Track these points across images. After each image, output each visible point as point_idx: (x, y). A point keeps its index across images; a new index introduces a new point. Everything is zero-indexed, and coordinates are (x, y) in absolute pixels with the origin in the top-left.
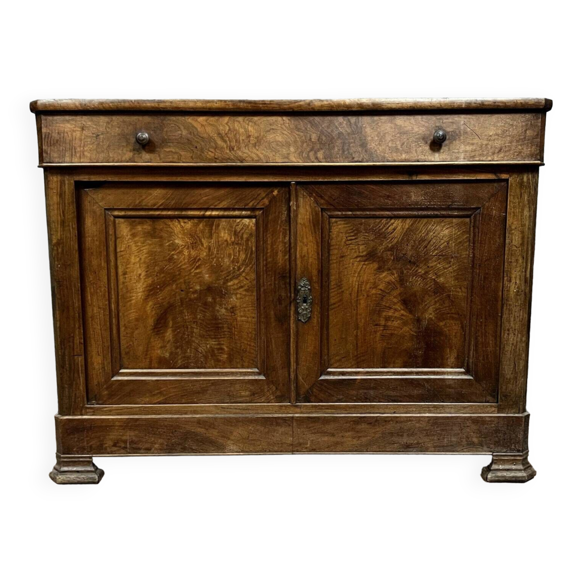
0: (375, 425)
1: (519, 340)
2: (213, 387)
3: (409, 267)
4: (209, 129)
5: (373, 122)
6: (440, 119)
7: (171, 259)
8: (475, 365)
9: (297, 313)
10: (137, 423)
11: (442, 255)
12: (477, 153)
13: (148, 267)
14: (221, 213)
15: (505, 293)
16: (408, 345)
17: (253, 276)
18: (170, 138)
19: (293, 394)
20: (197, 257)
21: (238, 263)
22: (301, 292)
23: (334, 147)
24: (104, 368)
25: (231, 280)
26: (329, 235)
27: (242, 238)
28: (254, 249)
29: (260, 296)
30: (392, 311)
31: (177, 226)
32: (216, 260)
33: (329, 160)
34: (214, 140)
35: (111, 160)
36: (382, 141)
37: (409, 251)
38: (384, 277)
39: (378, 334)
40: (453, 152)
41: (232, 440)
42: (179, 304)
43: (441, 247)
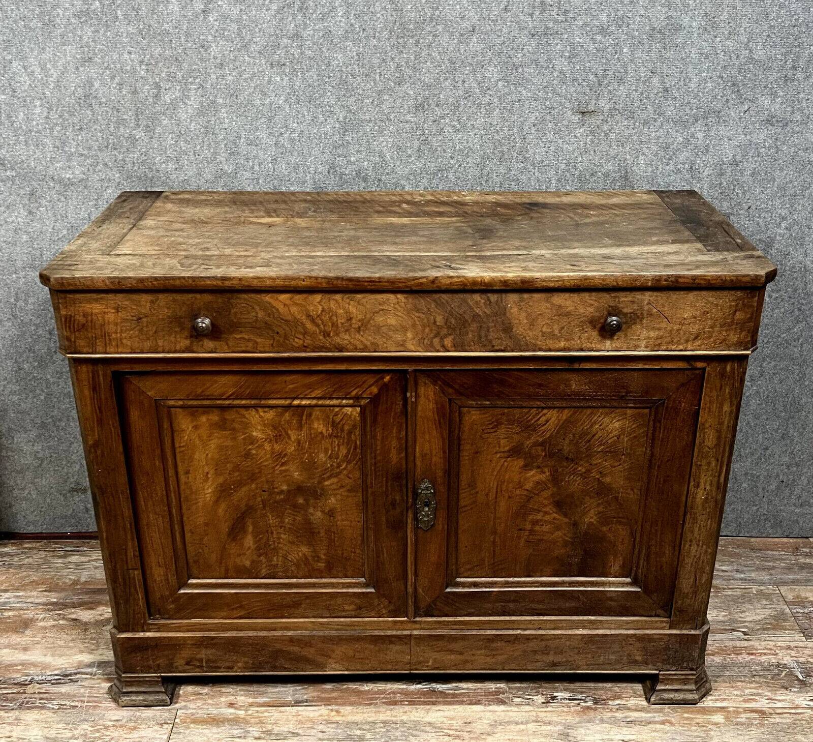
0: (514, 643)
1: (703, 551)
2: (308, 601)
3: (565, 464)
4: (294, 310)
5: (522, 300)
6: (615, 297)
7: (248, 455)
8: (645, 576)
9: (416, 519)
10: (214, 641)
11: (610, 452)
12: (664, 340)
13: (217, 465)
14: (314, 402)
15: (689, 500)
16: (559, 551)
17: (358, 474)
18: (240, 321)
19: (411, 609)
20: (281, 452)
21: (337, 458)
22: (421, 496)
23: (468, 333)
24: (168, 580)
25: (329, 478)
26: (460, 428)
27: (342, 430)
28: (358, 443)
29: (367, 498)
30: (541, 514)
31: (254, 417)
32: (309, 456)
33: (460, 348)
34: (302, 323)
35: (160, 349)
36: (534, 325)
37: (566, 446)
38: (533, 476)
39: (523, 540)
40: (631, 339)
41: (335, 659)
42: (261, 506)
43: (609, 442)
